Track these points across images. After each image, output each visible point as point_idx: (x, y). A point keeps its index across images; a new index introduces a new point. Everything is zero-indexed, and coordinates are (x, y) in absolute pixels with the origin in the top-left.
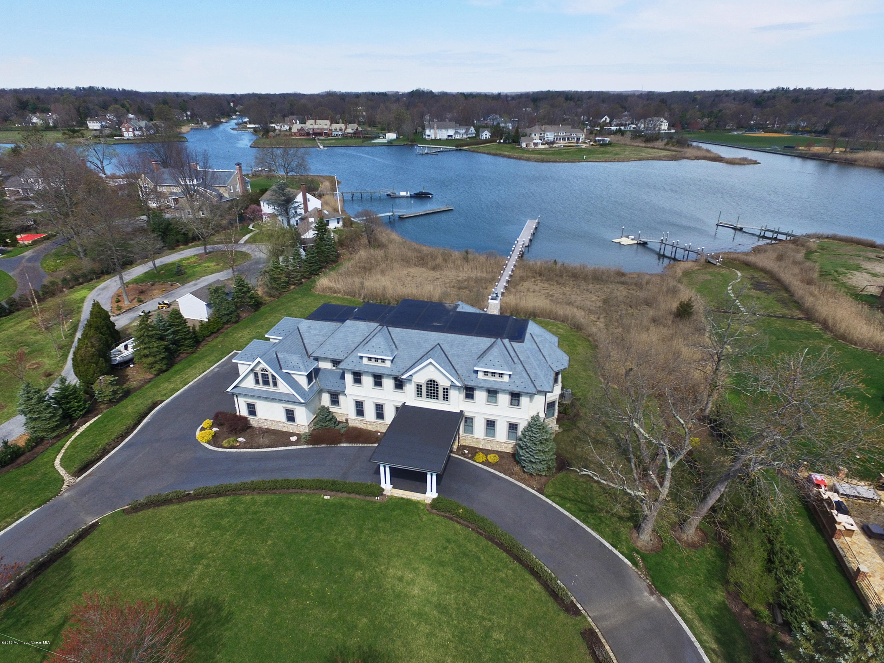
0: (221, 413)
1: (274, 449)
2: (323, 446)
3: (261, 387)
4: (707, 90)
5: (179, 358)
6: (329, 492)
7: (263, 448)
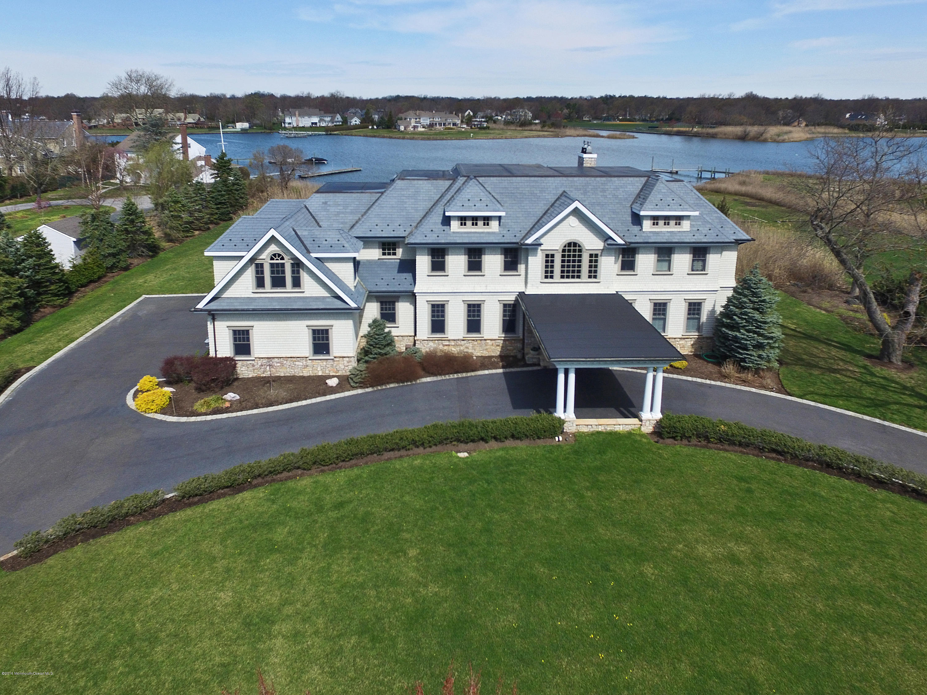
0: (176, 358)
1: (304, 403)
2: (392, 385)
4: (547, 96)
5: (39, 314)
6: (462, 446)
7: (281, 404)
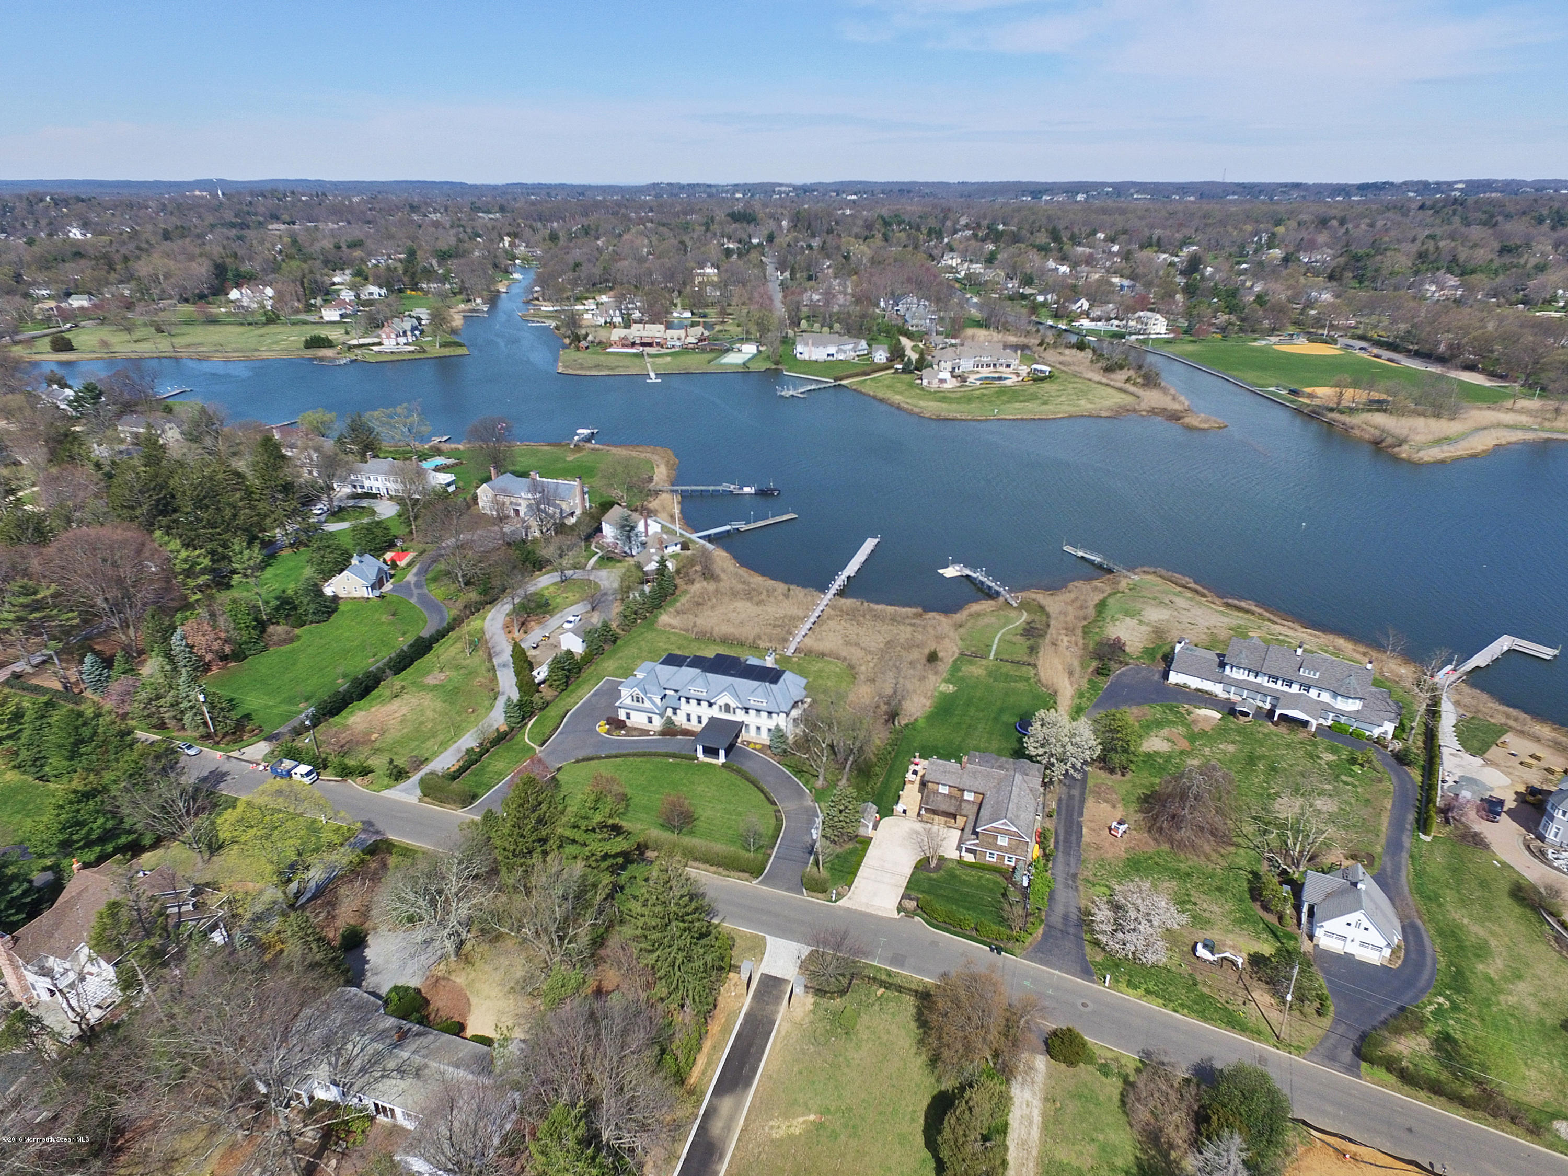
0: (611, 717)
1: (641, 738)
2: (669, 737)
3: (635, 703)
6: (672, 758)
7: (635, 736)
